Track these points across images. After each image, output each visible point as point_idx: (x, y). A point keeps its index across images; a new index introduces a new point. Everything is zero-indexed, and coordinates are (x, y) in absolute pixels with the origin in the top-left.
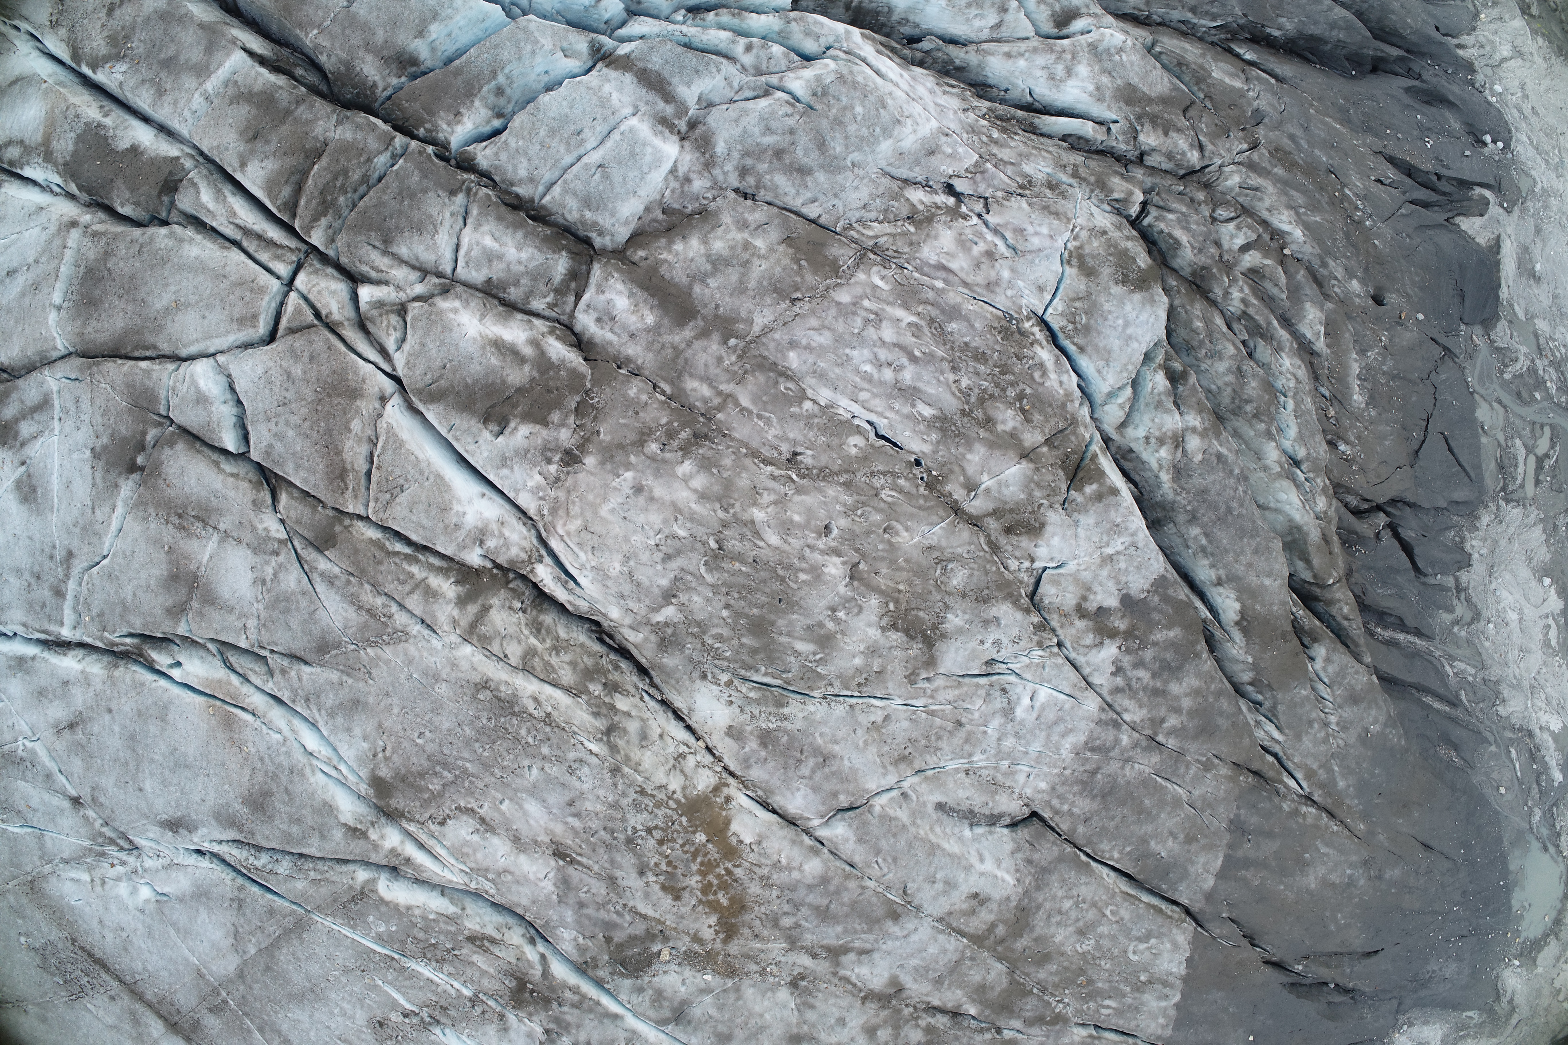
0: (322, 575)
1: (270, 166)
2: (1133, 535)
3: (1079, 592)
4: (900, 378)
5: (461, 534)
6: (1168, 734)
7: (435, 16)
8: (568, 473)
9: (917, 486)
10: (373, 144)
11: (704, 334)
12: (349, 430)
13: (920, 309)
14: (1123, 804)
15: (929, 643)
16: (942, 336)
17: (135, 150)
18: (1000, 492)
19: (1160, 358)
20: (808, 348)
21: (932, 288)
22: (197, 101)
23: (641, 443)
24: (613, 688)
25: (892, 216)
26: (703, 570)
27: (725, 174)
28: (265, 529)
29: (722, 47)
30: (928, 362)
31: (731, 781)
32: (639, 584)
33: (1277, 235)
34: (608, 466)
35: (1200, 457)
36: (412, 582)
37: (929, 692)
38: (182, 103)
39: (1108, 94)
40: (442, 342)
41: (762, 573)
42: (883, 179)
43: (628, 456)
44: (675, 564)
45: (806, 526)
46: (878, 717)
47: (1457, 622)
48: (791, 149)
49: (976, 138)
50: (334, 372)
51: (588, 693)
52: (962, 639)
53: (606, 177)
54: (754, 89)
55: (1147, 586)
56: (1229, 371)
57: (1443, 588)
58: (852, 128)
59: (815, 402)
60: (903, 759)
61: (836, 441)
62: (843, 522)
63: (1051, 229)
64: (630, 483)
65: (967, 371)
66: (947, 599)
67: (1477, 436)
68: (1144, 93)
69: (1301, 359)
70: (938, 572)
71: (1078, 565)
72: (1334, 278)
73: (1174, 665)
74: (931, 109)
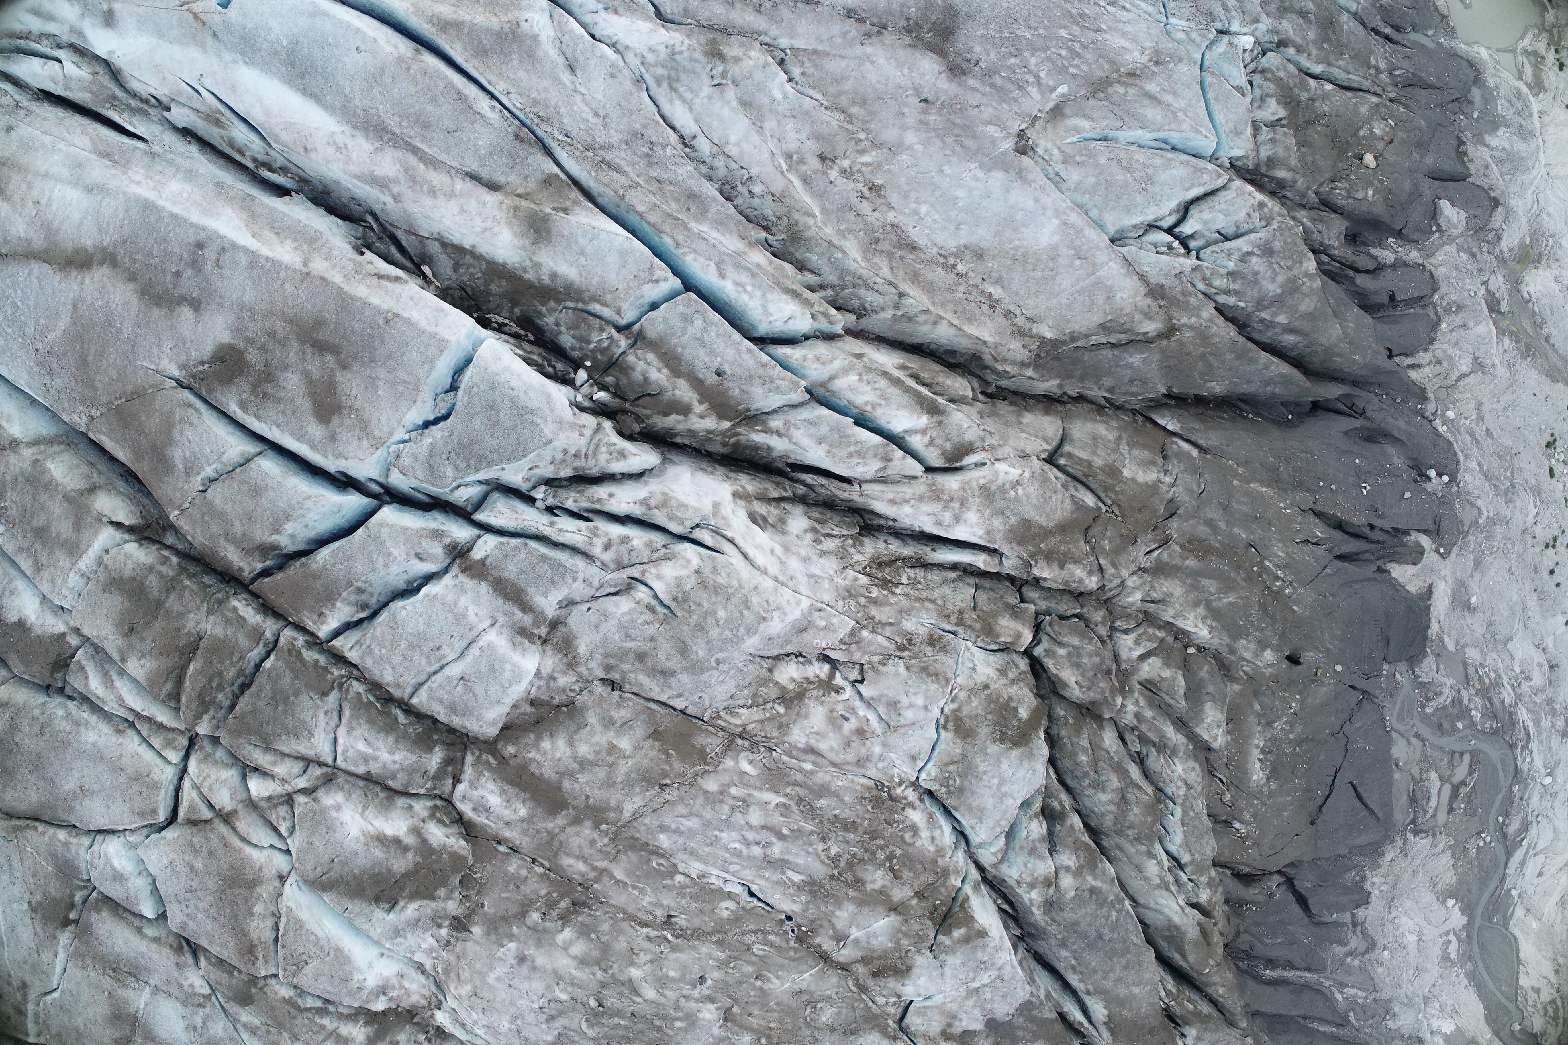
0: (245, 1026)
1: (148, 665)
2: (999, 969)
3: (945, 1021)
4: (769, 852)
5: (364, 994)
7: (288, 518)
8: (457, 939)
9: (788, 940)
10: (243, 641)
11: (576, 821)
12: (253, 914)
16: (812, 814)
17: (21, 625)
18: (868, 942)
19: (1037, 806)
20: (677, 831)
21: (801, 771)
22: (74, 579)
23: (523, 914)
25: (761, 700)
26: (584, 1026)
27: (590, 670)
28: (191, 985)
30: (796, 838)
32: (526, 1040)
33: (1181, 636)
34: (493, 937)
35: (1072, 894)
36: (325, 1032)
38: (59, 582)
40: (328, 841)
41: (640, 1025)
42: (750, 667)
43: (511, 928)
44: (558, 1024)
45: (681, 979)
47: (1350, 954)
48: (653, 652)
49: (853, 603)
50: (232, 867)
53: (469, 690)
54: (616, 585)
55: (1012, 1011)
56: (1111, 802)
57: (1337, 924)
58: (714, 633)
59: (686, 875)
61: (708, 907)
62: (716, 975)
63: (927, 698)
64: (513, 953)
65: (837, 841)
66: (816, 1033)
67: (1390, 773)
68: (1040, 526)
69: (1196, 759)
70: (808, 1012)
71: (945, 998)
72: (1243, 660)
74: (803, 585)
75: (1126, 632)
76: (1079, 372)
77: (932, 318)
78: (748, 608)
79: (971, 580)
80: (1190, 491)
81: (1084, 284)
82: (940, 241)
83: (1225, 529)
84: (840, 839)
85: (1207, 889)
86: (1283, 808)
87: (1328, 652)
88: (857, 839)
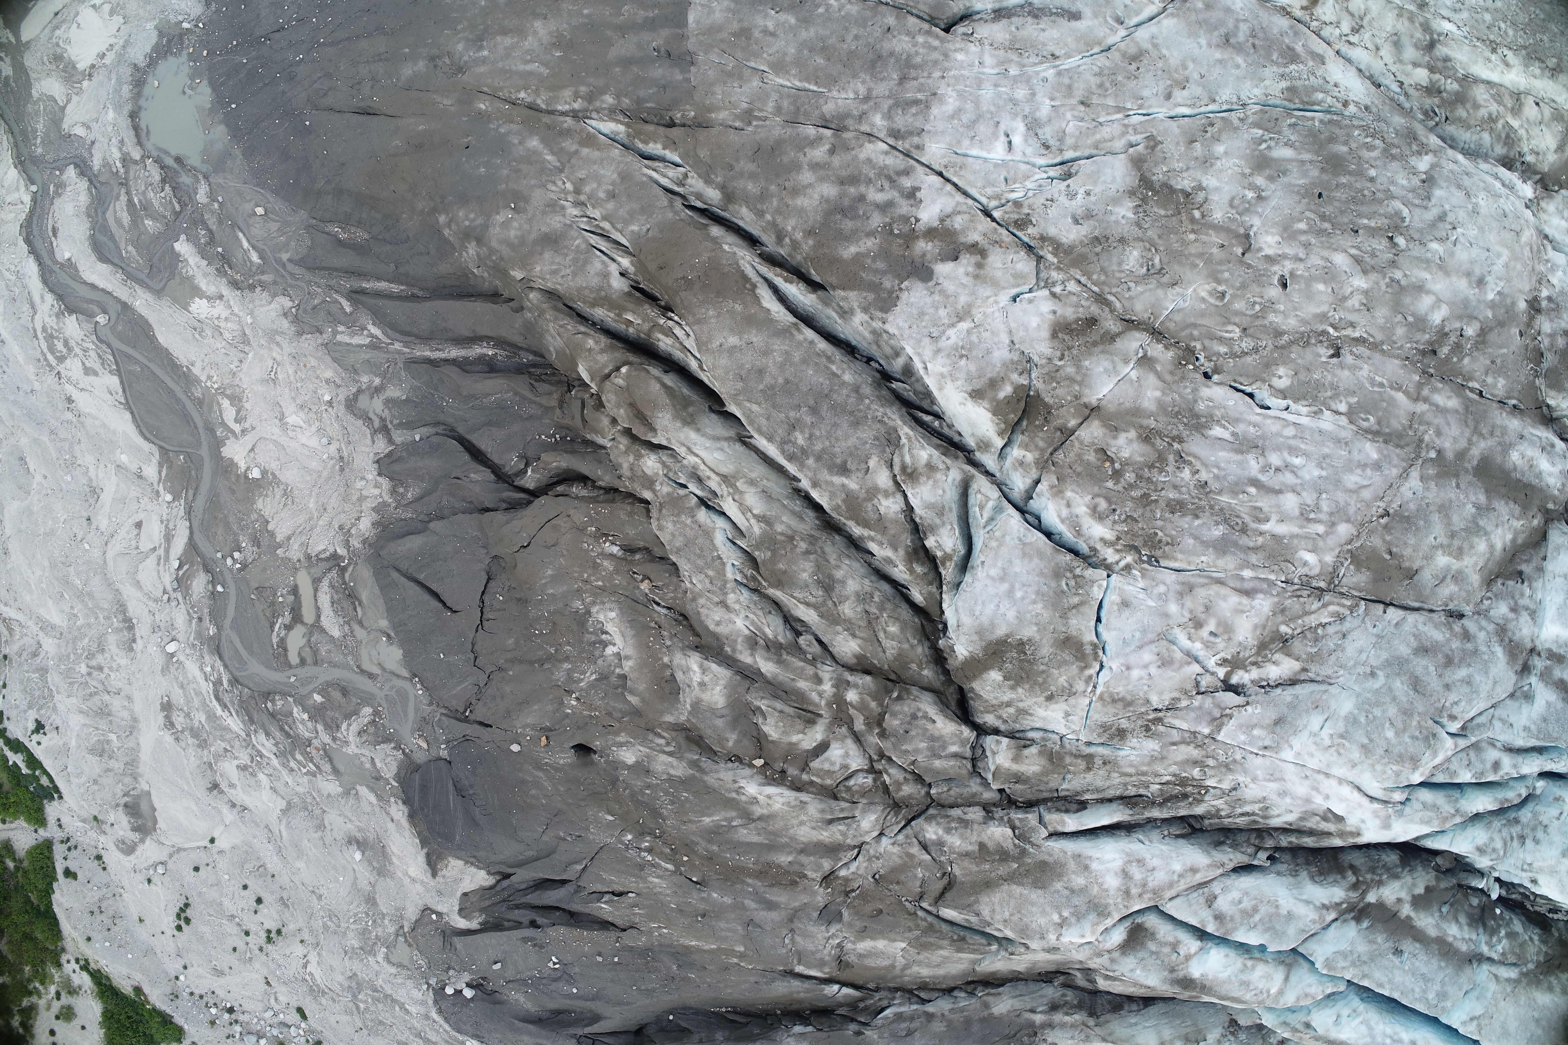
2: (938, 351)
3: (987, 271)
4: (1262, 462)
6: (820, 139)
8: (1535, 290)
9: (1204, 349)
11: (1461, 455)
14: (851, 54)
15: (1145, 182)
16: (1225, 517)
18: (1113, 362)
20: (1364, 466)
21: (1254, 567)
23: (1483, 333)
24: (1432, 90)
25: (1309, 635)
26: (1405, 212)
27: (1481, 628)
29: (1519, 759)
30: (1237, 484)
31: (1298, 13)
32: (1459, 187)
33: (779, 778)
34: (1509, 301)
35: (870, 464)
37: (1131, 131)
39: (1072, 865)
41: (1346, 220)
42: (1330, 672)
43: (1494, 316)
44: (1434, 212)
45: (1310, 279)
46: (1179, 95)
47: (378, 390)
48: (1440, 670)
49: (1222, 758)
51: (1457, 80)
52: (1112, 193)
54: (1479, 726)
55: (904, 296)
56: (842, 582)
57: (409, 425)
58: (1392, 711)
59: (1337, 413)
60: (1136, 58)
61: (1302, 376)
62: (1271, 293)
63: (1127, 678)
64: (1489, 288)
65: (1187, 485)
66: (1140, 233)
67: (395, 626)
68: (1021, 884)
69: (716, 636)
70: (1157, 261)
71: (996, 302)
72: (670, 754)
73: (839, 217)
74: (1290, 771)
75: (855, 772)
76: (976, 1028)
78: (1363, 746)
79: (1062, 794)
80: (806, 935)
83: (746, 902)
84: (1184, 489)
85: (649, 472)
86: (556, 579)
87: (539, 766)
88: (1163, 493)
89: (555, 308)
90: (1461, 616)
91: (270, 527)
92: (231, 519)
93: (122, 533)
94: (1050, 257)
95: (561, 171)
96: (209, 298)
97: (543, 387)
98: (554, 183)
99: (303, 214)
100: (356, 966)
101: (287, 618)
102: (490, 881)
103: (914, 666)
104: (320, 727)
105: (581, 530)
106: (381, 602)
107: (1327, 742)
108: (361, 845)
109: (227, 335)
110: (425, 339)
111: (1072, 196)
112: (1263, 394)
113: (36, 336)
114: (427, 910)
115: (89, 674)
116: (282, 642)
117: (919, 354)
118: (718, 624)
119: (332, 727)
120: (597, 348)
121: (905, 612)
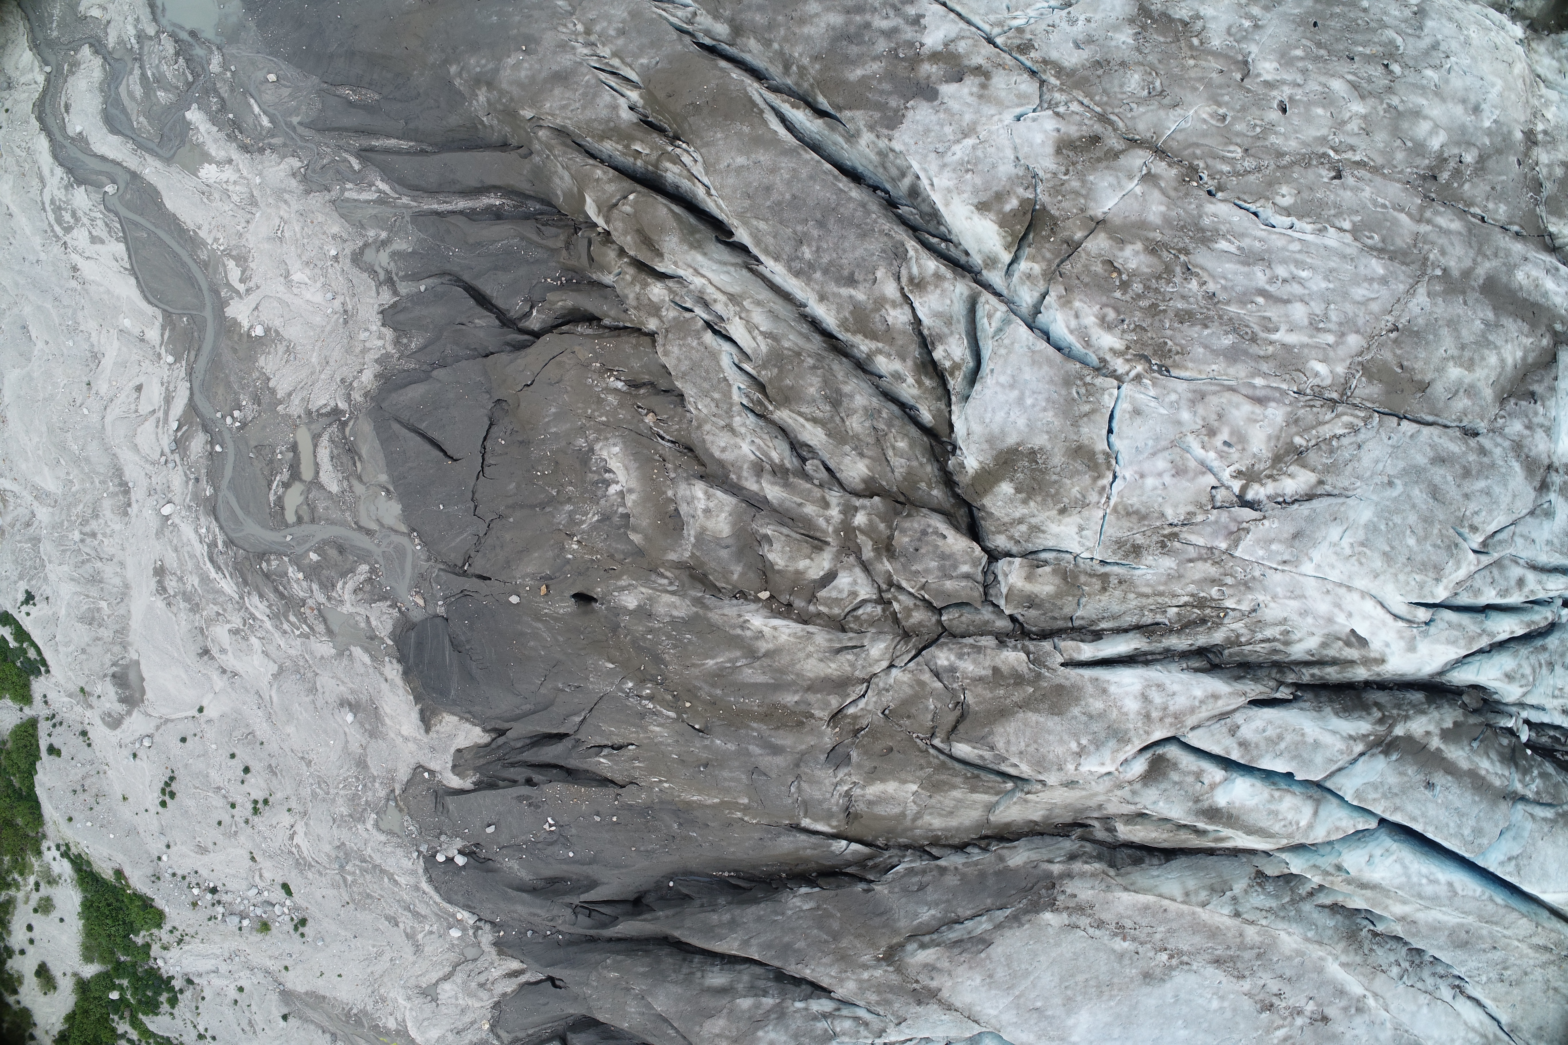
2: (944, 166)
3: (991, 91)
4: (1269, 273)
8: (1530, 122)
9: (1207, 167)
11: (1467, 274)
13: (1271, 349)
15: (1144, 11)
16: (1235, 326)
18: (1117, 177)
19: (955, 381)
20: (1371, 280)
21: (1265, 375)
23: (1482, 159)
25: (1323, 447)
26: (1399, 41)
27: (1497, 445)
29: (1544, 577)
30: (1245, 294)
32: (1450, 19)
33: (786, 611)
34: (1505, 129)
35: (877, 275)
39: (1089, 689)
41: (1341, 47)
42: (1346, 483)
43: (1491, 143)
44: (1427, 41)
45: (1309, 104)
47: (384, 244)
48: (1458, 481)
49: (1240, 576)
52: (1112, 20)
54: (1500, 542)
55: (910, 114)
57: (415, 277)
58: (1412, 518)
59: (1341, 230)
61: (1305, 195)
62: (1271, 116)
63: (1142, 487)
64: (1485, 115)
65: (1195, 296)
66: (1140, 58)
67: (394, 480)
68: (1037, 711)
69: (721, 463)
70: (1158, 84)
71: (1001, 121)
72: (673, 593)
73: (845, 43)
74: (1311, 587)
75: (864, 602)
76: (991, 881)
77: (1193, 899)
78: (1385, 554)
79: (1077, 623)
80: (812, 781)
81: (1025, 984)
82: (1192, 979)
83: (751, 747)
84: (1192, 300)
85: (655, 299)
86: (559, 417)
87: (538, 617)
88: (1171, 303)
89: (564, 144)
90: (1477, 434)
91: (271, 385)
92: (232, 378)
93: (122, 397)
94: (1053, 81)
95: (572, 14)
96: (218, 163)
97: (550, 231)
98: (565, 26)
99: (315, 79)
100: (344, 835)
101: (285, 475)
102: (485, 738)
103: (923, 485)
104: (315, 587)
105: (586, 366)
106: (381, 456)
107: (1348, 551)
108: (354, 707)
109: (235, 198)
110: (432, 192)
111: (1073, 22)
112: (1268, 212)
113: (44, 209)
114: (420, 768)
115: (82, 541)
116: (280, 500)
117: (925, 170)
118: (724, 450)
119: (328, 586)
120: (605, 178)
121: (914, 431)
